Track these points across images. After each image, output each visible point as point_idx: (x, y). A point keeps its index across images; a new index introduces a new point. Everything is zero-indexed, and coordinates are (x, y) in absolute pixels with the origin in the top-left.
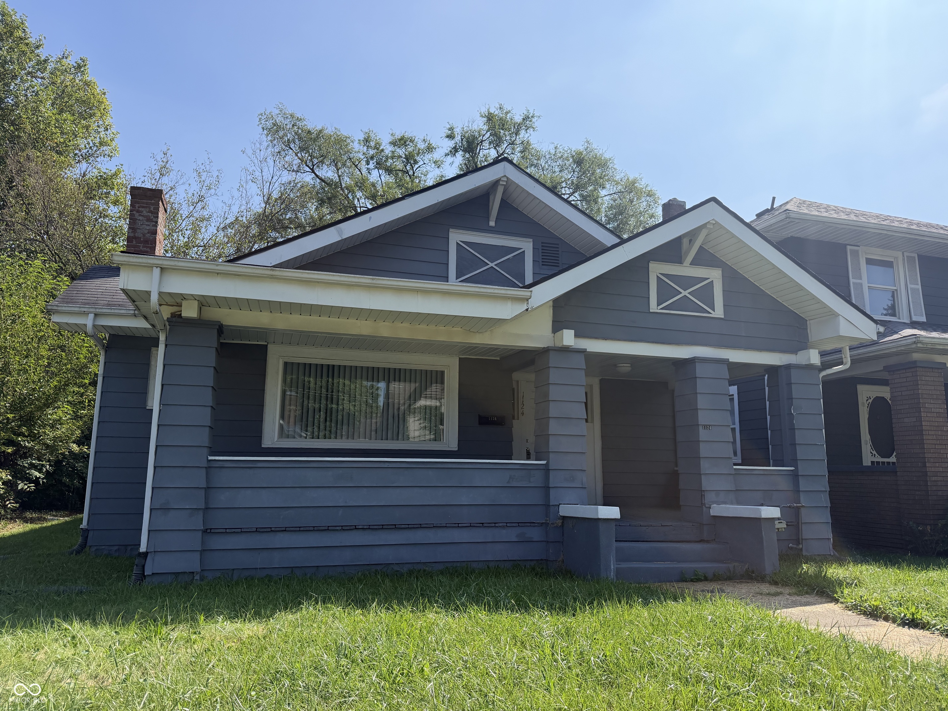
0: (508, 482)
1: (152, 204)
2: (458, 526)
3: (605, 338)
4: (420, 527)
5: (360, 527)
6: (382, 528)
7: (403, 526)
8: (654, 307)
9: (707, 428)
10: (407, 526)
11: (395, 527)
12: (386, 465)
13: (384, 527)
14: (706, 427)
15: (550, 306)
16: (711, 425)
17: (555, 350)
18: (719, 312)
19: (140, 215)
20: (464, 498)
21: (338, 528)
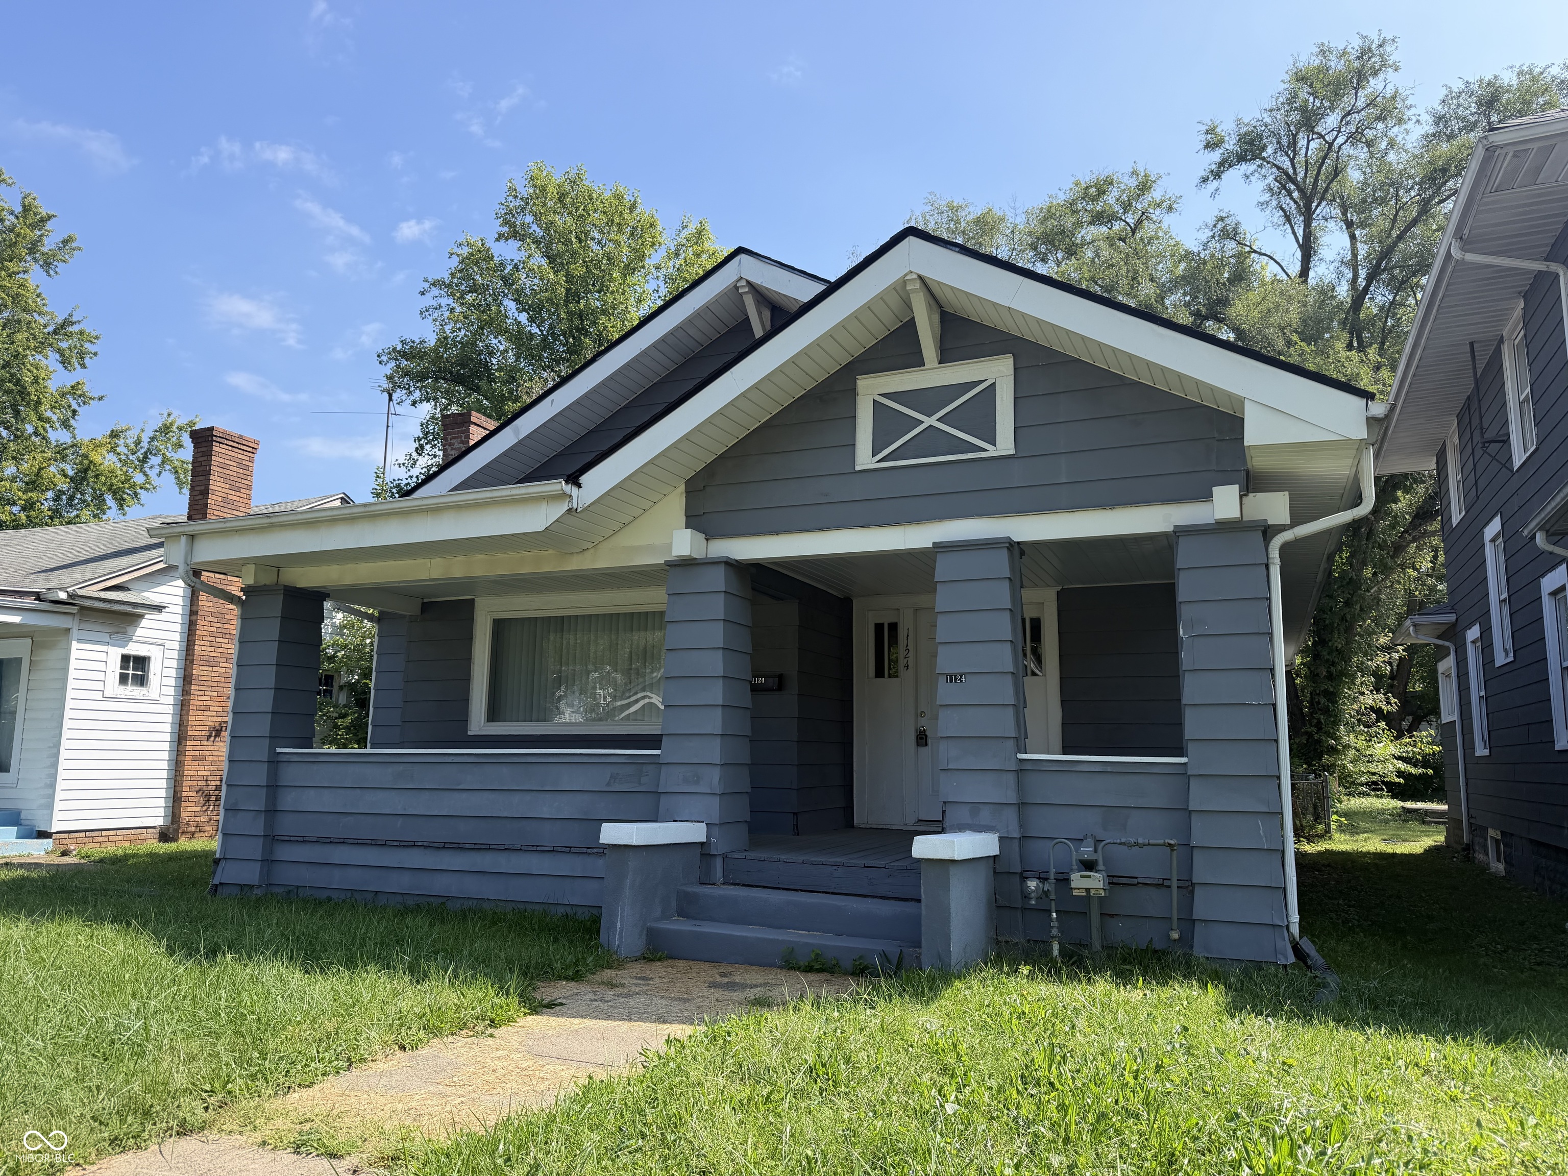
0: (608, 784)
1: (463, 432)
2: (535, 849)
3: (776, 532)
4: (488, 848)
5: (420, 844)
6: (443, 847)
7: (467, 846)
8: (865, 458)
9: (956, 679)
10: (472, 846)
11: (459, 847)
12: (450, 760)
13: (446, 845)
14: (952, 678)
15: (682, 493)
16: (965, 674)
17: (679, 565)
18: (1005, 444)
19: (452, 449)
20: (546, 808)
21: (395, 843)
